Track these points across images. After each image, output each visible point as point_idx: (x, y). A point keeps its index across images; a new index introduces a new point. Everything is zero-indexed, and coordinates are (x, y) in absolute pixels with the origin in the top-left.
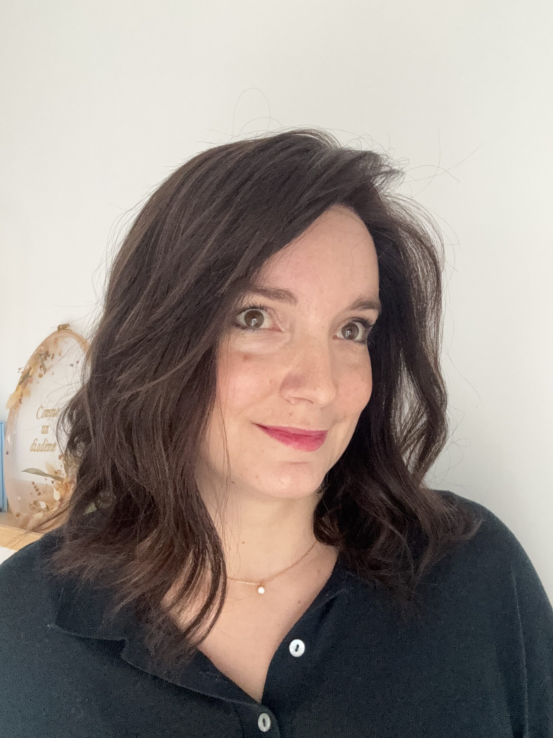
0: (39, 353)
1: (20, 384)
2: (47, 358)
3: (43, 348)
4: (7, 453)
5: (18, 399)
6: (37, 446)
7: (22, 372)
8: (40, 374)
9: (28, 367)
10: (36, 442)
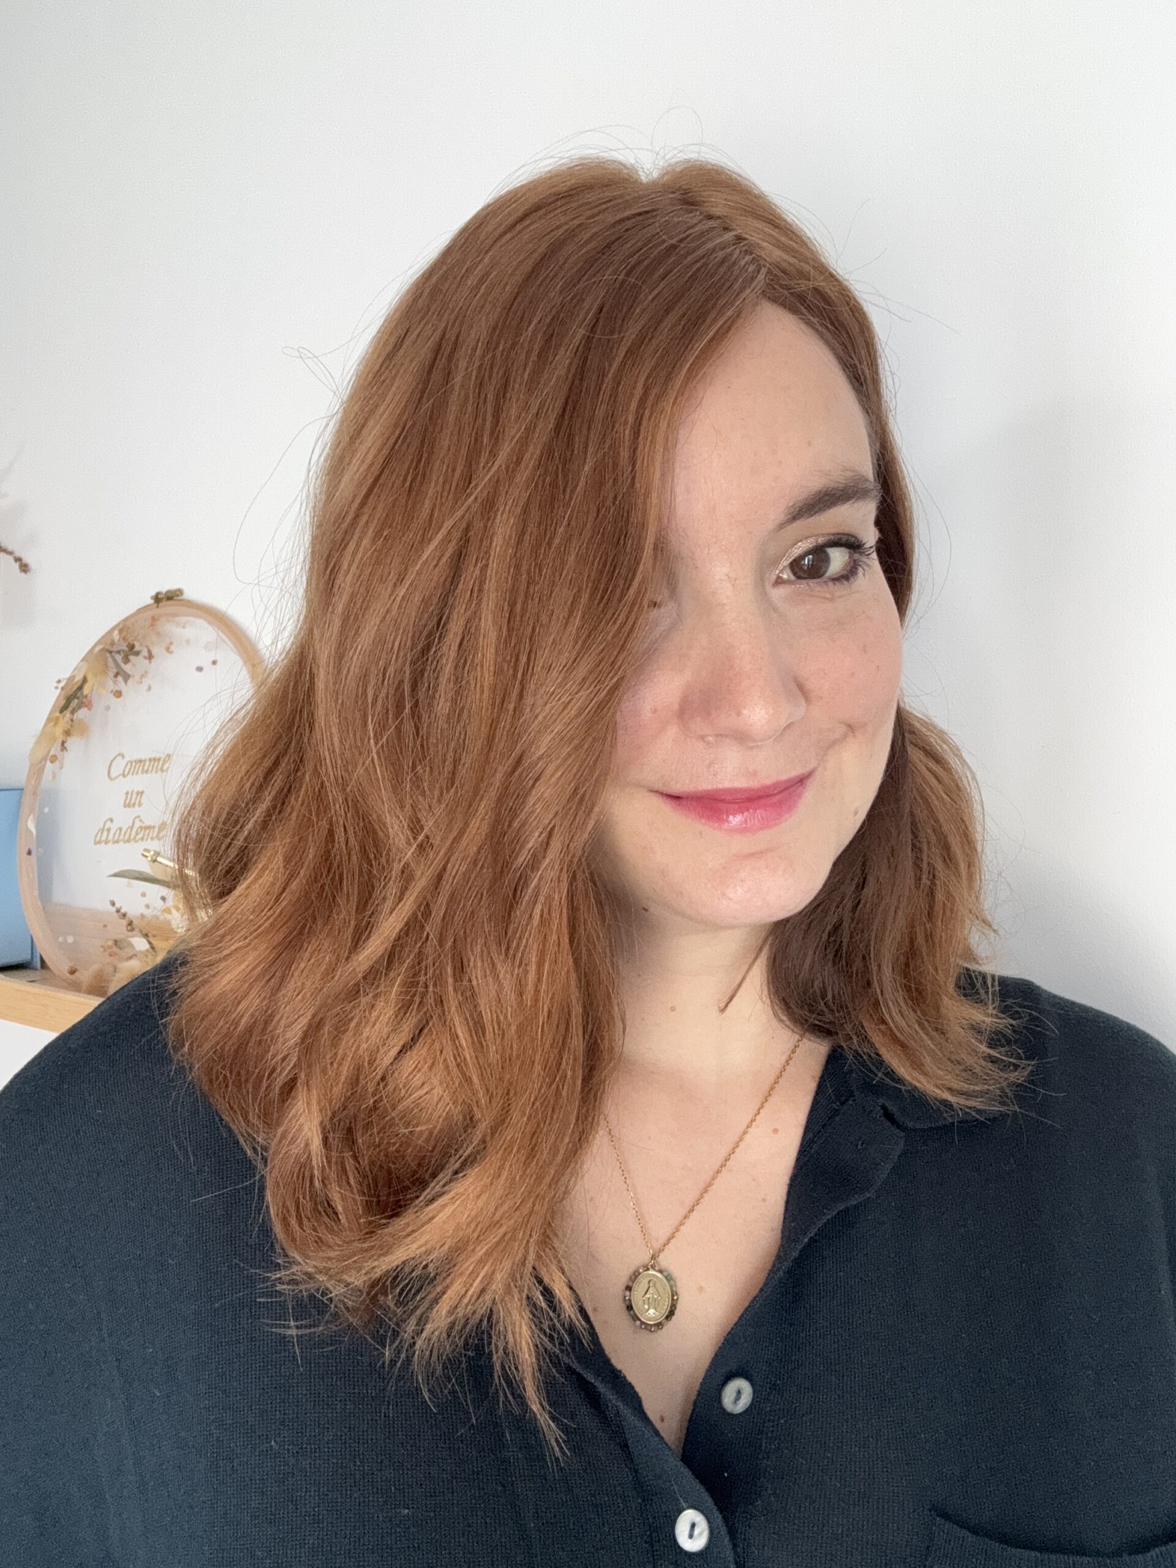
2: (133, 658)
3: (116, 638)
6: (112, 832)
10: (109, 824)
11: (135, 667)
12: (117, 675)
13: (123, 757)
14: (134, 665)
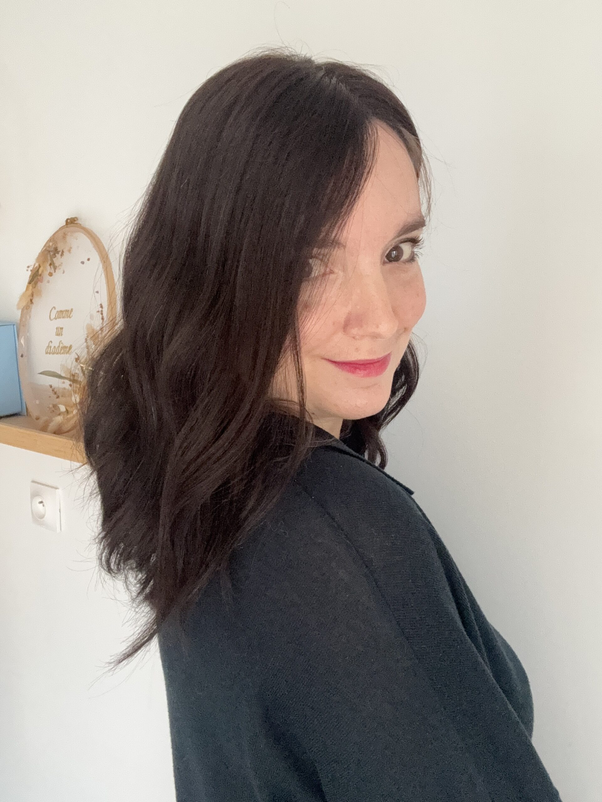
0: (48, 249)
1: (30, 283)
2: (57, 255)
3: (51, 244)
4: (22, 356)
5: (29, 299)
6: (52, 348)
7: (31, 271)
8: (50, 273)
9: (37, 265)
10: (51, 344)
11: (58, 260)
12: (50, 265)
13: (55, 309)
14: (57, 259)
